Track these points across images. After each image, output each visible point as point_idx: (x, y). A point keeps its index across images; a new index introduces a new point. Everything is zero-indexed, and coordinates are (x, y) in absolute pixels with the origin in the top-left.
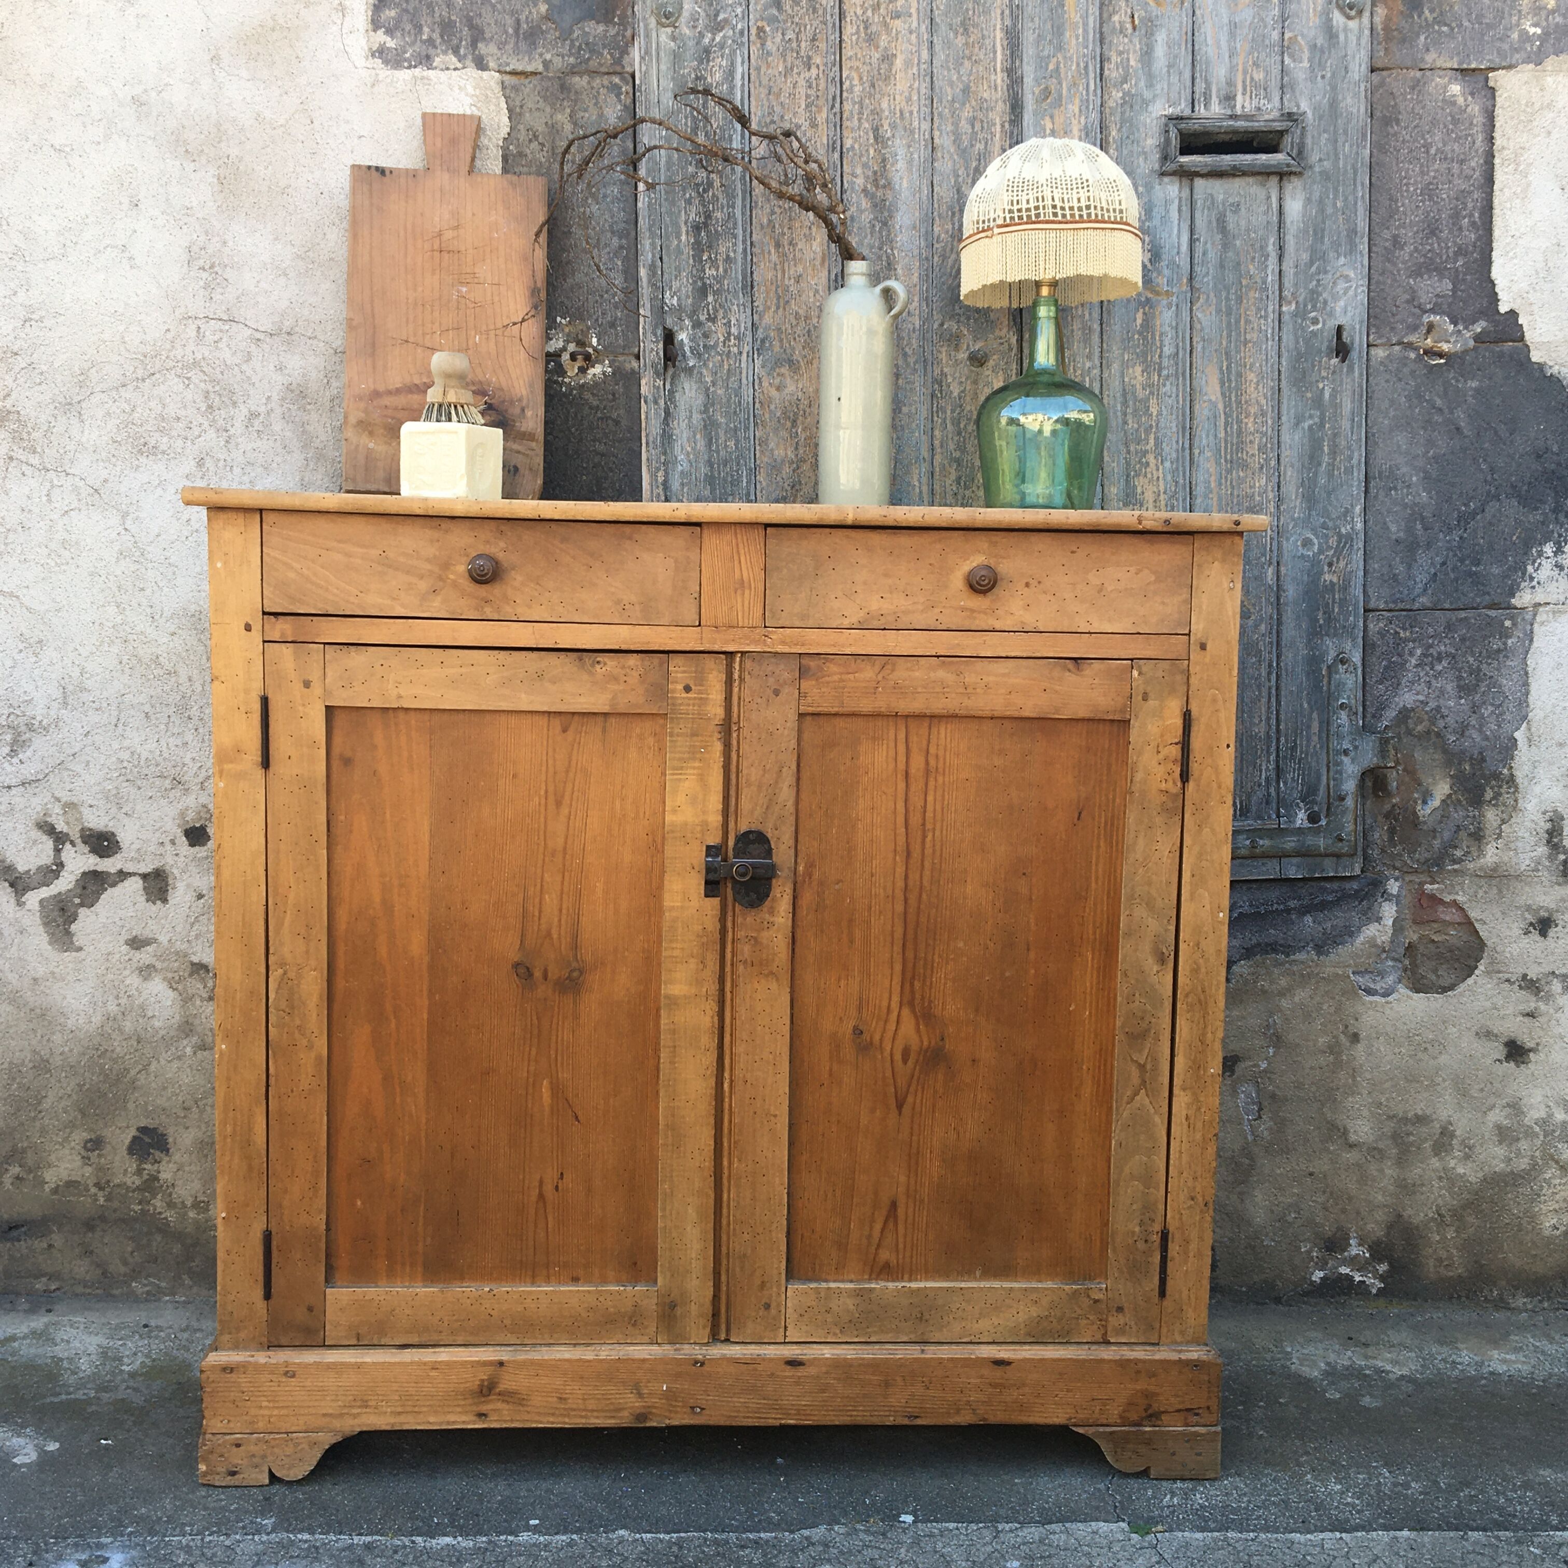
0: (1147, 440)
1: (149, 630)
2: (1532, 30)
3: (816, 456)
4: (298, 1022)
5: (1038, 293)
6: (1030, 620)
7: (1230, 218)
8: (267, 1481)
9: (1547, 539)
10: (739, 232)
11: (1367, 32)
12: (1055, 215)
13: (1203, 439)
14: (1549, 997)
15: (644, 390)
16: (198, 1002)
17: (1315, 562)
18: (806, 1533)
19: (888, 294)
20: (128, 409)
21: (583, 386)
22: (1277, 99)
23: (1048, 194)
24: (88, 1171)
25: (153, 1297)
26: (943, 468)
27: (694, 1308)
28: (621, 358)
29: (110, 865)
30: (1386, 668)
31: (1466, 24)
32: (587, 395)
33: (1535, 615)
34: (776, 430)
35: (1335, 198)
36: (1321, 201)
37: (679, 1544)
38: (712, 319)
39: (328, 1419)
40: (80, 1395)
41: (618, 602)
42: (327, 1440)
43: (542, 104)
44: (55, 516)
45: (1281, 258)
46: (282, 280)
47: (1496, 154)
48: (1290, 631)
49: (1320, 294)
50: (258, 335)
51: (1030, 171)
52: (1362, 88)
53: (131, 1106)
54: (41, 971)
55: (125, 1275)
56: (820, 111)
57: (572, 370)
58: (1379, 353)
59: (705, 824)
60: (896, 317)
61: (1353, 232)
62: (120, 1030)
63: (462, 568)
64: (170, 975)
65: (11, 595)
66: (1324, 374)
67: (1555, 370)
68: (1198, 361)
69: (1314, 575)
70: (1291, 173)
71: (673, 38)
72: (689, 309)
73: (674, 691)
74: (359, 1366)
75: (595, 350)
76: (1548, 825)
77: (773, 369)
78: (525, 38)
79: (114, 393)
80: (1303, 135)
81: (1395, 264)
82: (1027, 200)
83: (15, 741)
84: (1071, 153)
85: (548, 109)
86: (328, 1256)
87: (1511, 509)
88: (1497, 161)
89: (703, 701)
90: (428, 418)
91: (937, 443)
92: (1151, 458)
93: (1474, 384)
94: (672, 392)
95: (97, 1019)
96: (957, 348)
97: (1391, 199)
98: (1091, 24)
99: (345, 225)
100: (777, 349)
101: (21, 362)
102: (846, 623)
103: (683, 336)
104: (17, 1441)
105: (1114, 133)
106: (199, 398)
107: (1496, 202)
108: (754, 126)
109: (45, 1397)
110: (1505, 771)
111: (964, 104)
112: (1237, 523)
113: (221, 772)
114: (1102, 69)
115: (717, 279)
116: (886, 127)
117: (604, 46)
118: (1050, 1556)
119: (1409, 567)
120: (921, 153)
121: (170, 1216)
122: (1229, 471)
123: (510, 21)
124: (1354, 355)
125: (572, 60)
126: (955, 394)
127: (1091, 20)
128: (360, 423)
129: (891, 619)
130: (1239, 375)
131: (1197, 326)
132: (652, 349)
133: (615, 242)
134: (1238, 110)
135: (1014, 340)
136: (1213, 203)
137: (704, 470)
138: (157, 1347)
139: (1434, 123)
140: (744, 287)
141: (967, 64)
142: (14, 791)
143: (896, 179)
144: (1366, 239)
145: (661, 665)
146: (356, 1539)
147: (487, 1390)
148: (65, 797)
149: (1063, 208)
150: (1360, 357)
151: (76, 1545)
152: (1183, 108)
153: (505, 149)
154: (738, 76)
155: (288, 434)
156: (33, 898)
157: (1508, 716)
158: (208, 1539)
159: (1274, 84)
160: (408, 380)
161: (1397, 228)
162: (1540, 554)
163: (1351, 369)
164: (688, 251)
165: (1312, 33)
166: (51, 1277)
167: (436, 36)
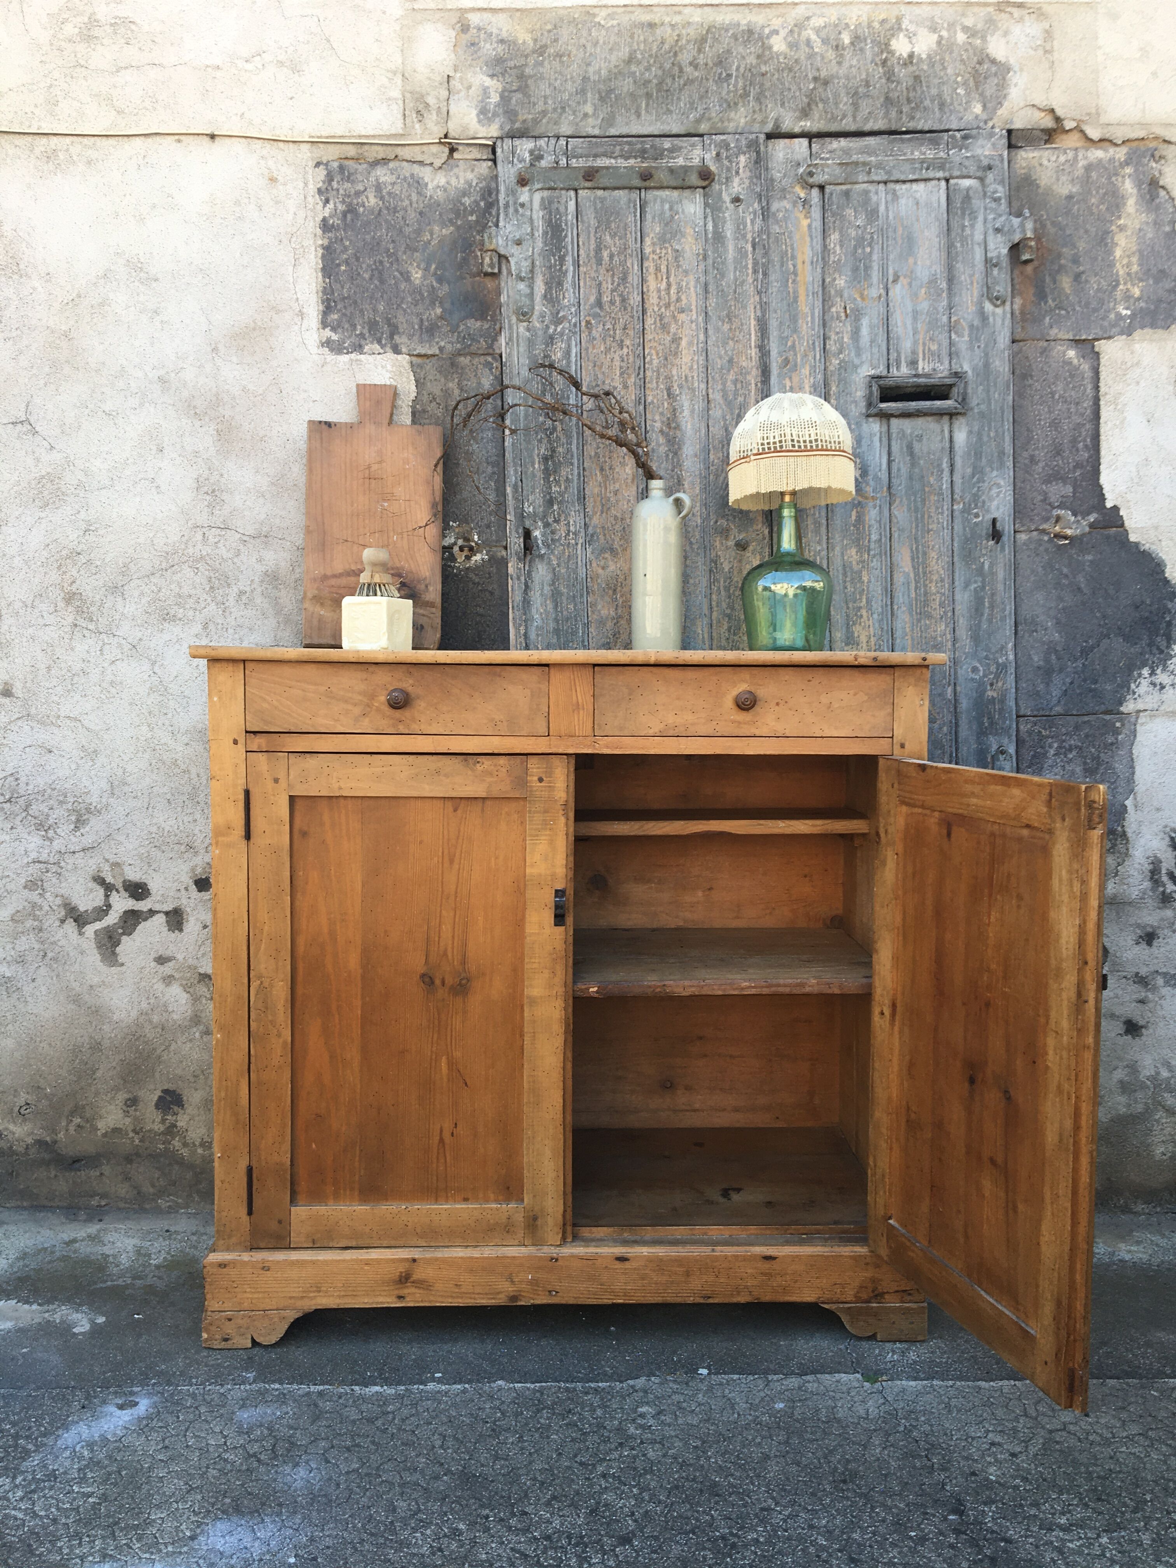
0: (861, 599)
1: (170, 742)
2: (1124, 312)
3: (630, 614)
4: (270, 1018)
5: (782, 500)
6: (780, 729)
7: (917, 446)
8: (250, 1345)
9: (1144, 665)
10: (575, 461)
11: (1009, 316)
12: (793, 446)
13: (900, 597)
14: (1155, 989)
15: (511, 570)
16: (204, 1001)
17: (981, 683)
18: (631, 1382)
19: (678, 503)
20: (156, 590)
21: (468, 569)
22: (947, 362)
23: (788, 432)
24: (128, 1121)
25: (172, 1210)
26: (719, 621)
27: (550, 1221)
28: (494, 549)
29: (143, 906)
30: (1034, 756)
31: (1078, 308)
32: (471, 575)
33: (1137, 718)
34: (603, 596)
35: (990, 430)
36: (979, 434)
37: (541, 1391)
38: (557, 521)
39: (293, 1301)
40: (120, 1282)
41: (492, 720)
42: (292, 1315)
43: (438, 376)
44: (106, 665)
45: (952, 472)
46: (261, 500)
47: (1102, 398)
48: (965, 731)
49: (979, 497)
50: (245, 538)
51: (775, 417)
52: (1006, 354)
53: (157, 1075)
54: (96, 980)
55: (154, 1194)
56: (629, 378)
57: (461, 558)
58: (1023, 537)
59: (553, 876)
60: (684, 518)
61: (1002, 453)
62: (151, 1022)
63: (383, 698)
64: (184, 982)
65: (76, 719)
66: (984, 552)
67: (1147, 547)
68: (895, 545)
69: (981, 693)
70: (958, 414)
71: (528, 330)
72: (541, 514)
73: (531, 781)
74: (314, 1262)
75: (476, 543)
76: (1151, 867)
77: (599, 554)
78: (427, 332)
79: (146, 579)
80: (965, 388)
81: (1032, 476)
82: (774, 436)
83: (78, 820)
84: (803, 403)
85: (443, 380)
86: (292, 1184)
87: (1118, 643)
88: (1102, 403)
89: (551, 788)
90: (360, 594)
91: (714, 603)
92: (864, 612)
93: (1089, 557)
94: (529, 572)
95: (134, 1014)
96: (727, 538)
97: (1028, 430)
98: (817, 314)
99: (304, 461)
100: (602, 540)
101: (82, 559)
102: (651, 732)
103: (537, 533)
104: (76, 1316)
105: (834, 388)
106: (205, 582)
107: (1102, 431)
108: (584, 389)
109: (95, 1283)
110: (1119, 829)
111: (729, 371)
112: (924, 659)
113: (217, 843)
114: (825, 344)
115: (561, 494)
116: (676, 387)
117: (481, 336)
118: (806, 1399)
119: (1048, 684)
120: (700, 405)
121: (185, 1152)
122: (919, 621)
123: (416, 320)
124: (1005, 538)
125: (459, 346)
126: (726, 570)
127: (817, 311)
128: (314, 597)
129: (682, 729)
130: (925, 553)
131: (894, 520)
132: (516, 542)
133: (490, 470)
134: (920, 371)
135: (766, 532)
136: (904, 435)
137: (552, 625)
138: (175, 1245)
139: (1057, 377)
140: (579, 499)
141: (731, 342)
142: (77, 855)
143: (683, 423)
144: (1011, 458)
145: (522, 763)
146: (312, 1388)
147: (404, 1279)
148: (112, 858)
149: (799, 442)
150: (1009, 540)
151: (116, 1393)
152: (881, 370)
153: (413, 407)
154: (573, 355)
155: (267, 606)
156: (90, 930)
157: (1120, 790)
158: (208, 1388)
159: (945, 352)
160: (347, 567)
161: (1034, 450)
162: (1140, 675)
163: (1003, 549)
164: (540, 475)
165: (970, 317)
166: (103, 1196)
167: (366, 331)
